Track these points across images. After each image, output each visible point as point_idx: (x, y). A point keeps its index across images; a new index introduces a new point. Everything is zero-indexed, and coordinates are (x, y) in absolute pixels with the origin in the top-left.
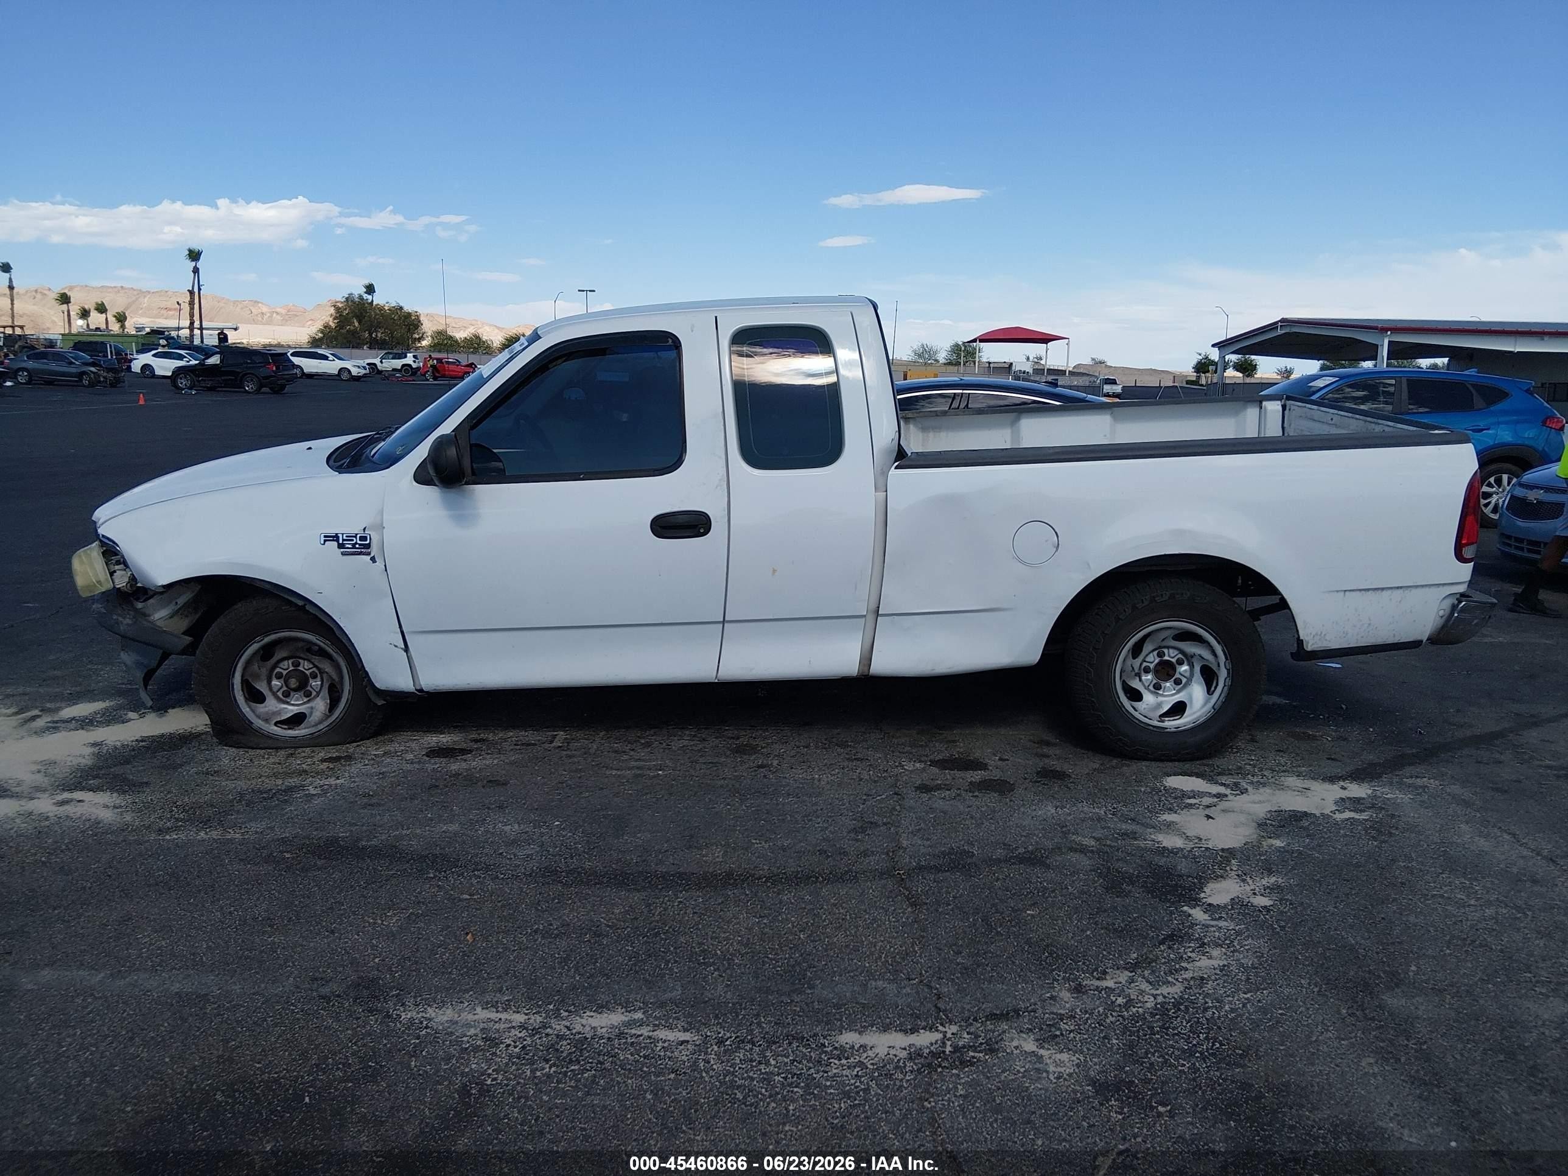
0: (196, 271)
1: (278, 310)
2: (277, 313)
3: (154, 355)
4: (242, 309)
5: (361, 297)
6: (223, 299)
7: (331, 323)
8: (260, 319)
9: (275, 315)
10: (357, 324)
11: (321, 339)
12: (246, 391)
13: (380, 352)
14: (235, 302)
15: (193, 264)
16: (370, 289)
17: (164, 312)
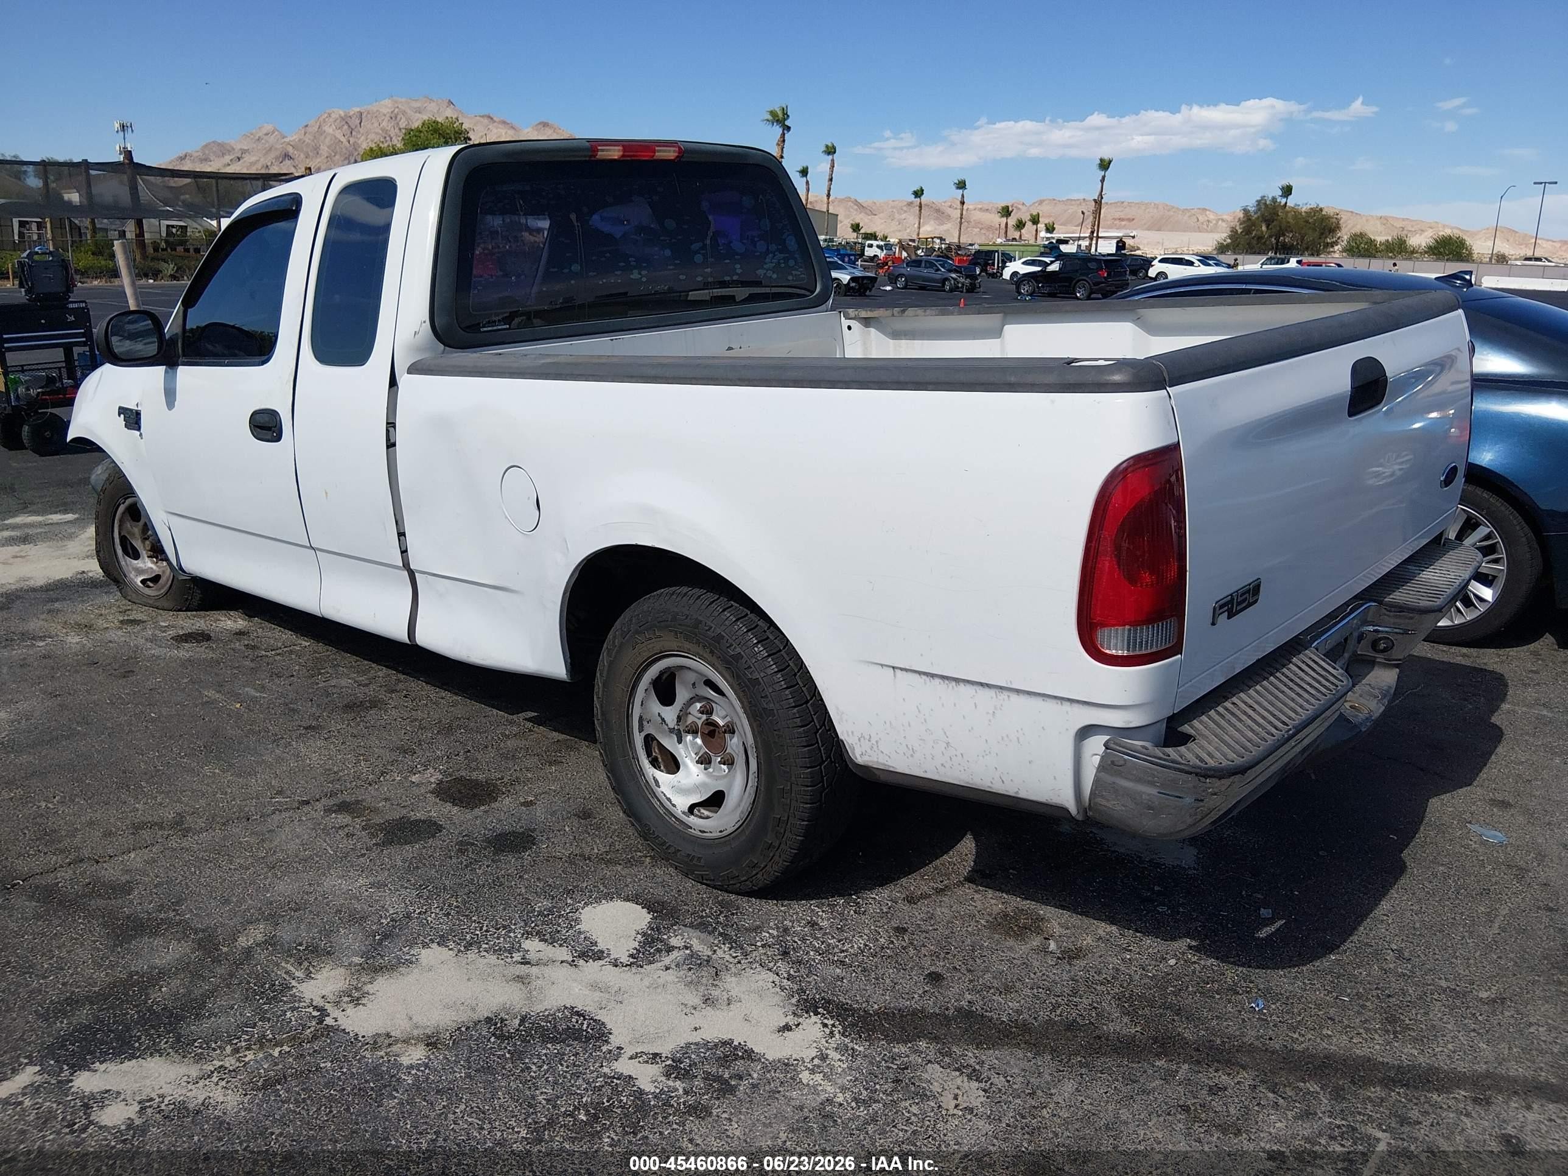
0: (1103, 180)
1: (1225, 217)
2: (1223, 220)
3: (1024, 263)
4: (1190, 216)
5: (1274, 199)
6: (1173, 207)
7: (1237, 228)
8: (1205, 227)
9: (1220, 222)
10: (1264, 228)
11: (1228, 245)
12: (1077, 298)
13: (1260, 257)
14: (1185, 211)
15: (1103, 173)
16: (1287, 191)
17: (1117, 222)
